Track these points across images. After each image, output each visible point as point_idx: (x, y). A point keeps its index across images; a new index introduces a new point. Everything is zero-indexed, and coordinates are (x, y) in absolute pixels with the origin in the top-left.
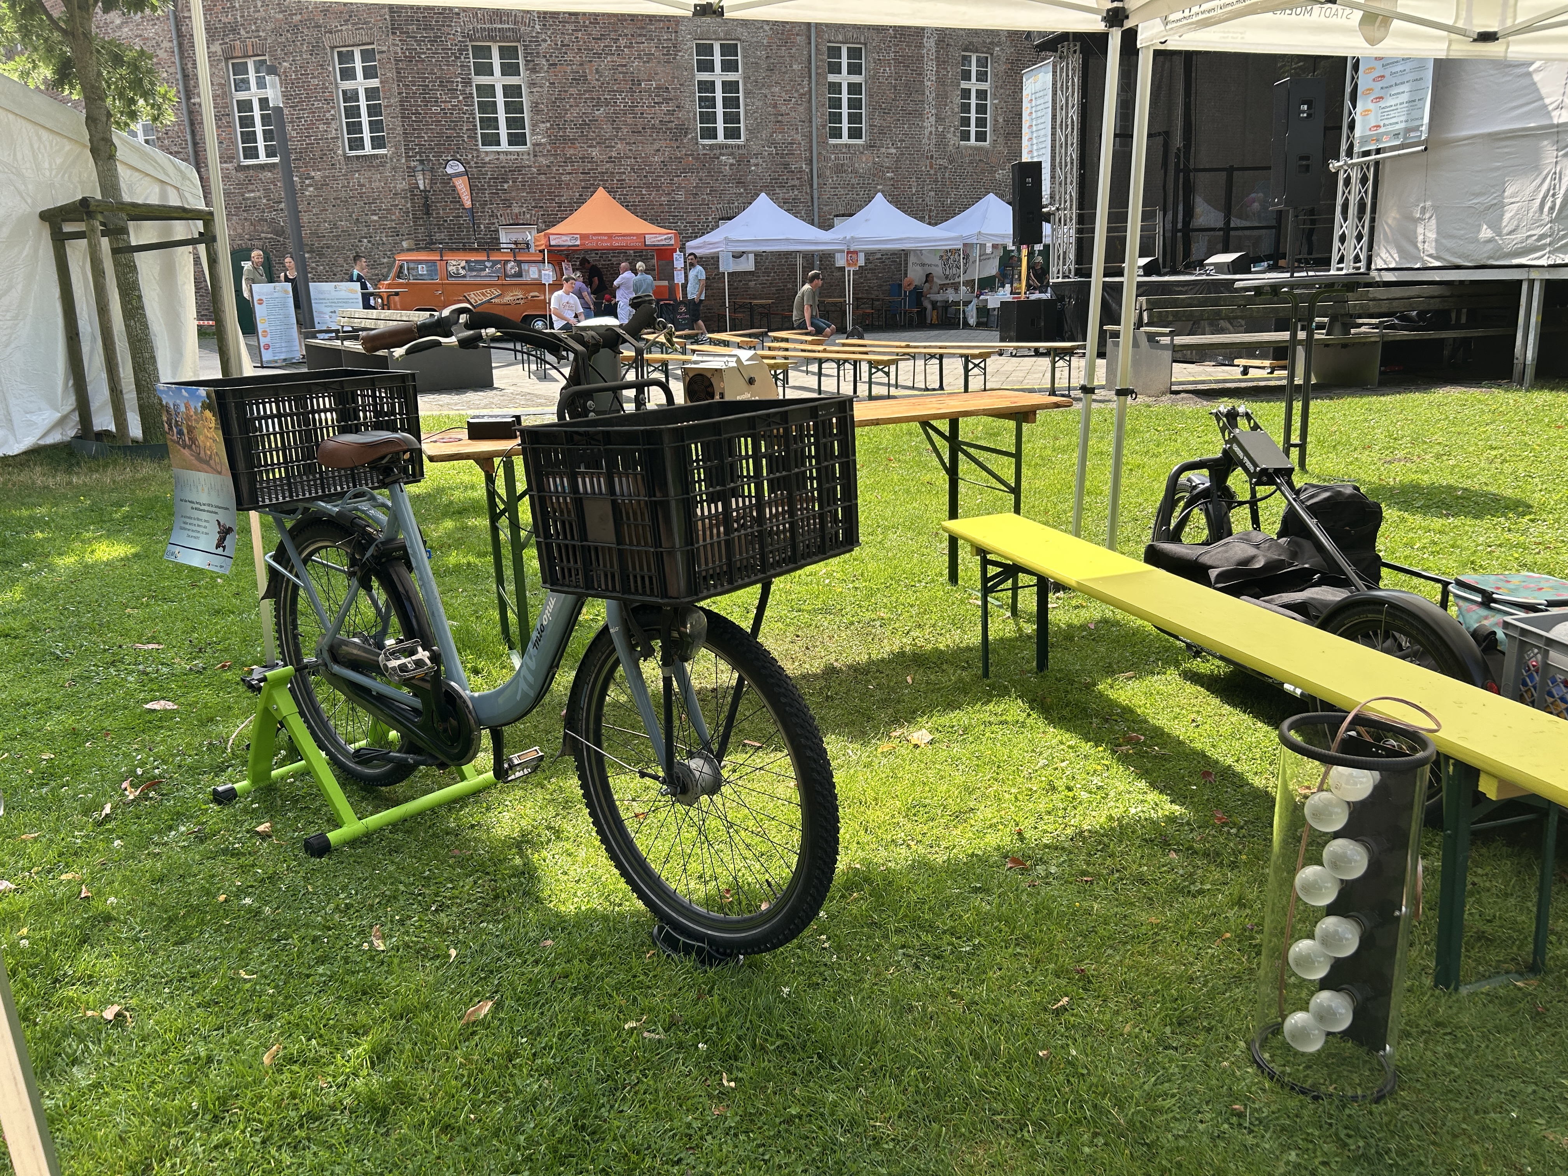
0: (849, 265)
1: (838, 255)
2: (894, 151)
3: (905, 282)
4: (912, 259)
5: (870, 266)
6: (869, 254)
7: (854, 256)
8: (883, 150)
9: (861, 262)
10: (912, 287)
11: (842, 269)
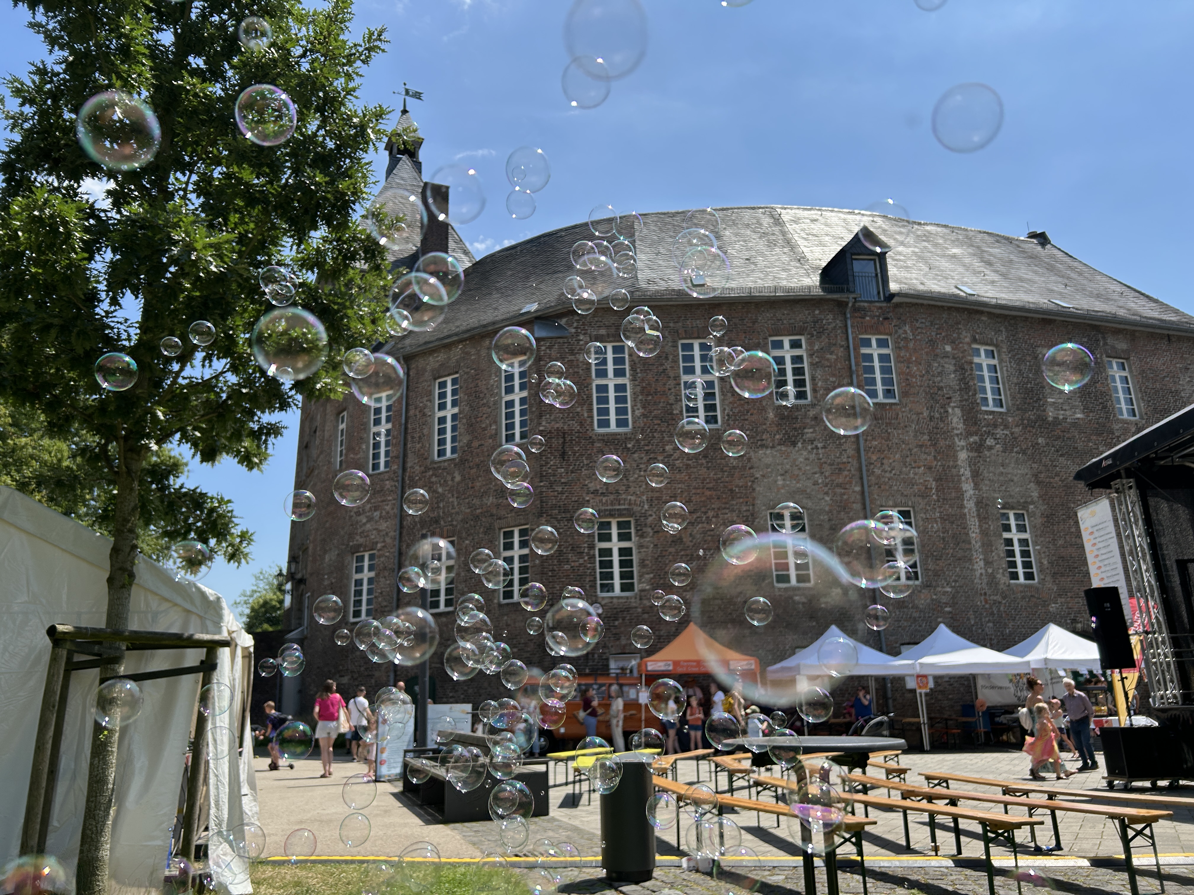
0: (920, 687)
1: (908, 679)
2: (949, 589)
3: (978, 703)
4: (980, 682)
5: (939, 688)
6: (937, 679)
7: (924, 679)
8: (939, 589)
9: (931, 684)
10: (985, 709)
11: (913, 691)
